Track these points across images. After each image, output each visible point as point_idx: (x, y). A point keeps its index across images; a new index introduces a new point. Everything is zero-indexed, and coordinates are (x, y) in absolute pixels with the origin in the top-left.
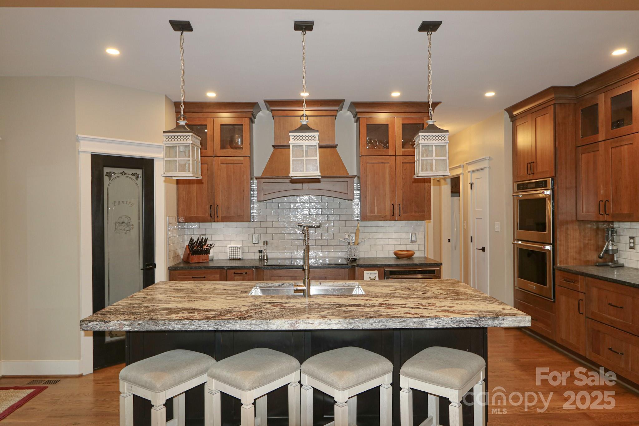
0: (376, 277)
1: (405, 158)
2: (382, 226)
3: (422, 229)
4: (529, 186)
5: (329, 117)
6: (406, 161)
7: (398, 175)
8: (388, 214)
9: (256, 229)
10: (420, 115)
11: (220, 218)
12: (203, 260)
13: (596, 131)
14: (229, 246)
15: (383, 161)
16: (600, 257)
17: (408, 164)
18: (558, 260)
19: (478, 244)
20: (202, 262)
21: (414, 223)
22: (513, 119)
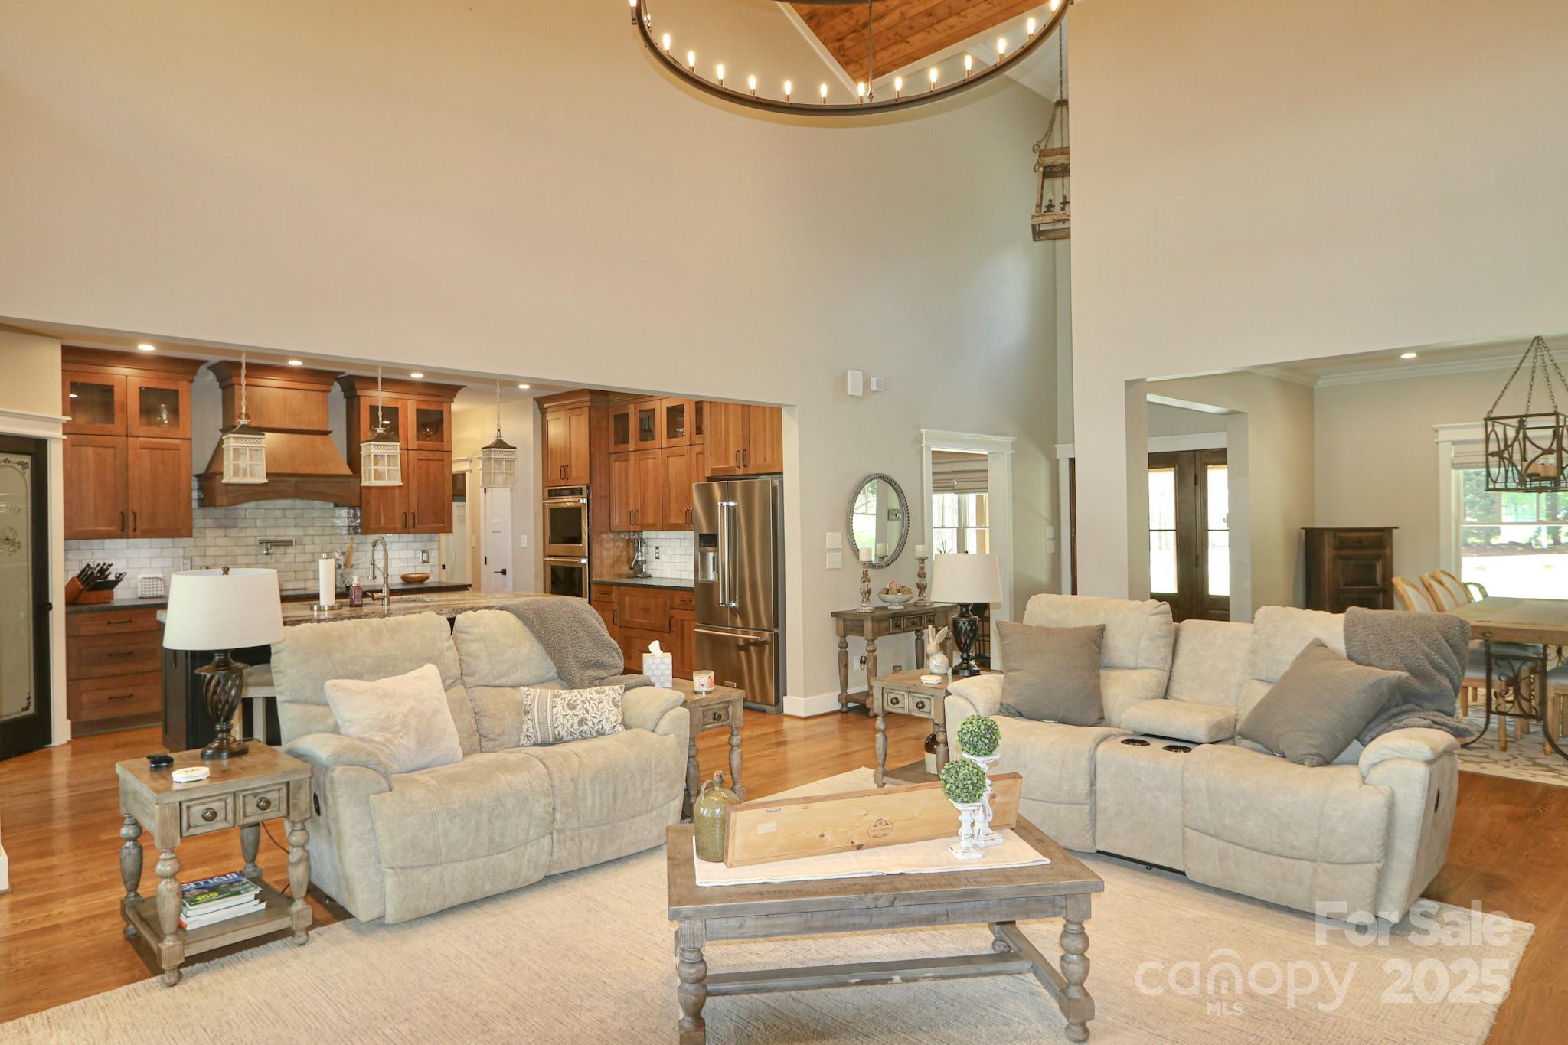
3: (435, 545)
4: (563, 492)
5: (320, 393)
6: (421, 457)
7: (411, 473)
8: (400, 524)
9: (186, 549)
10: (438, 399)
11: (138, 531)
12: (102, 598)
13: (626, 441)
14: (140, 577)
16: (631, 569)
17: (424, 461)
18: (593, 573)
19: (495, 565)
20: (104, 601)
21: (426, 536)
22: (543, 412)
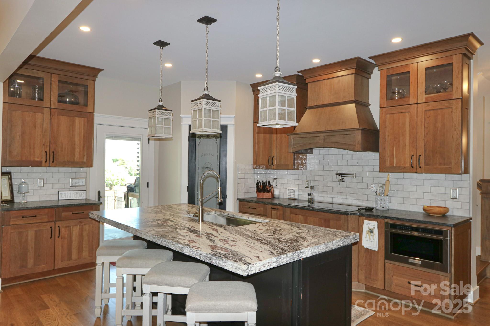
0: (374, 228)
1: (428, 105)
2: (417, 179)
3: (466, 184)
6: (428, 108)
8: (408, 165)
9: (307, 176)
10: (448, 54)
12: (266, 197)
14: (288, 188)
15: (404, 111)
17: (432, 112)
20: (265, 198)
21: (456, 176)
